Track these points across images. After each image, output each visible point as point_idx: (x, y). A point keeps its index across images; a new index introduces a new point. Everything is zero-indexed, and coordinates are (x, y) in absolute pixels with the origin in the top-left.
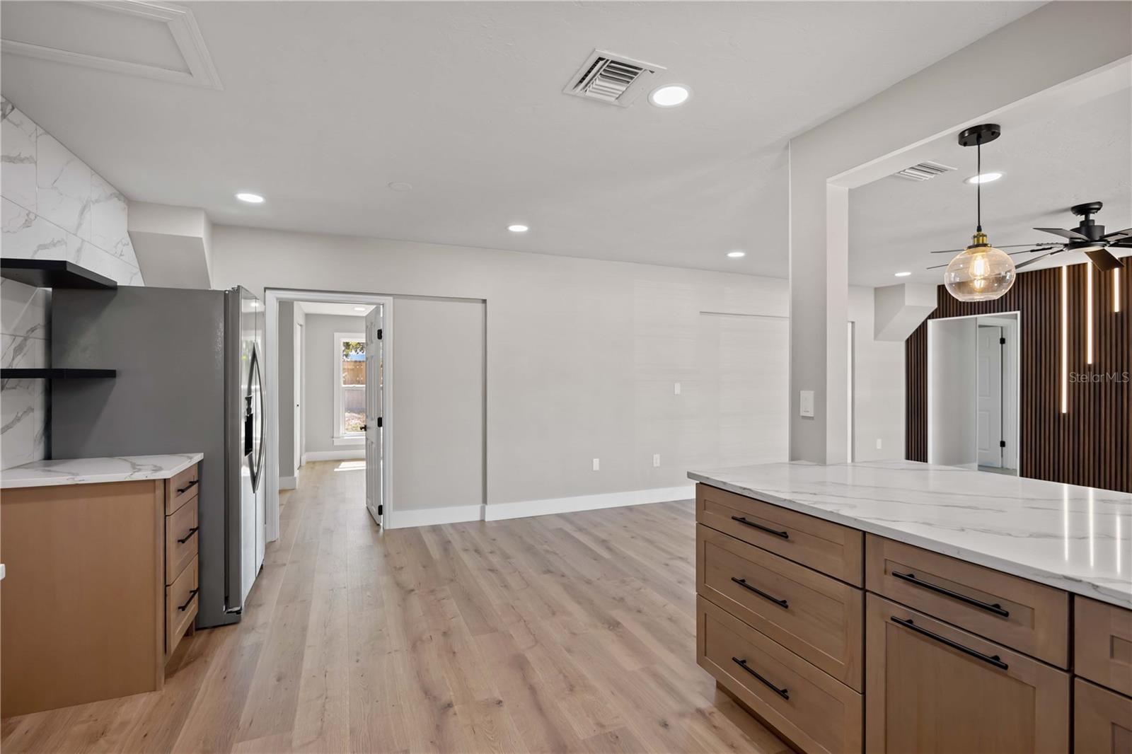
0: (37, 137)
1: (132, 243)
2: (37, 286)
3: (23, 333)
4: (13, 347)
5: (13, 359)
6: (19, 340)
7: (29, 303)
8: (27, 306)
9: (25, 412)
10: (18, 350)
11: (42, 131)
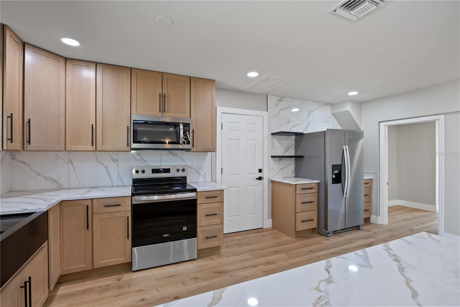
0: (292, 101)
1: (334, 116)
2: (292, 136)
3: (288, 147)
4: (284, 151)
5: (285, 153)
6: (286, 149)
7: (289, 141)
8: (288, 141)
9: (289, 165)
10: (286, 151)
11: (293, 99)
